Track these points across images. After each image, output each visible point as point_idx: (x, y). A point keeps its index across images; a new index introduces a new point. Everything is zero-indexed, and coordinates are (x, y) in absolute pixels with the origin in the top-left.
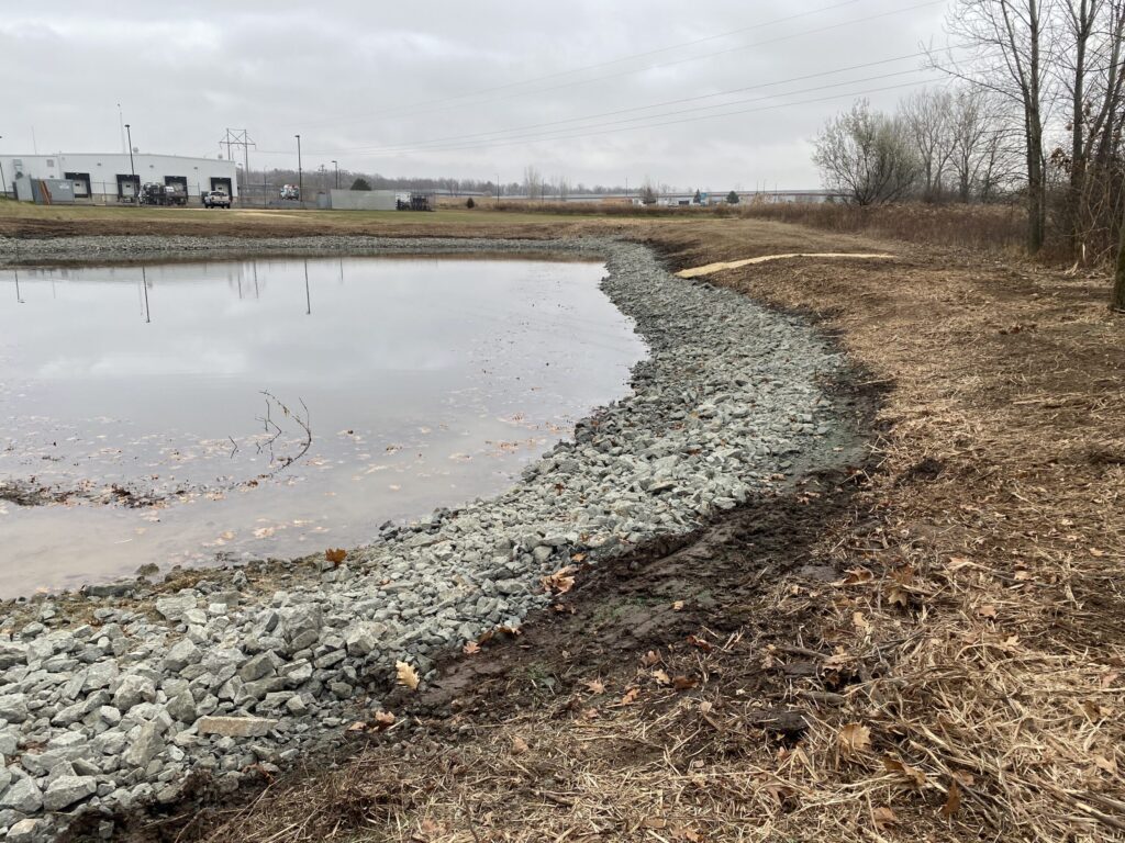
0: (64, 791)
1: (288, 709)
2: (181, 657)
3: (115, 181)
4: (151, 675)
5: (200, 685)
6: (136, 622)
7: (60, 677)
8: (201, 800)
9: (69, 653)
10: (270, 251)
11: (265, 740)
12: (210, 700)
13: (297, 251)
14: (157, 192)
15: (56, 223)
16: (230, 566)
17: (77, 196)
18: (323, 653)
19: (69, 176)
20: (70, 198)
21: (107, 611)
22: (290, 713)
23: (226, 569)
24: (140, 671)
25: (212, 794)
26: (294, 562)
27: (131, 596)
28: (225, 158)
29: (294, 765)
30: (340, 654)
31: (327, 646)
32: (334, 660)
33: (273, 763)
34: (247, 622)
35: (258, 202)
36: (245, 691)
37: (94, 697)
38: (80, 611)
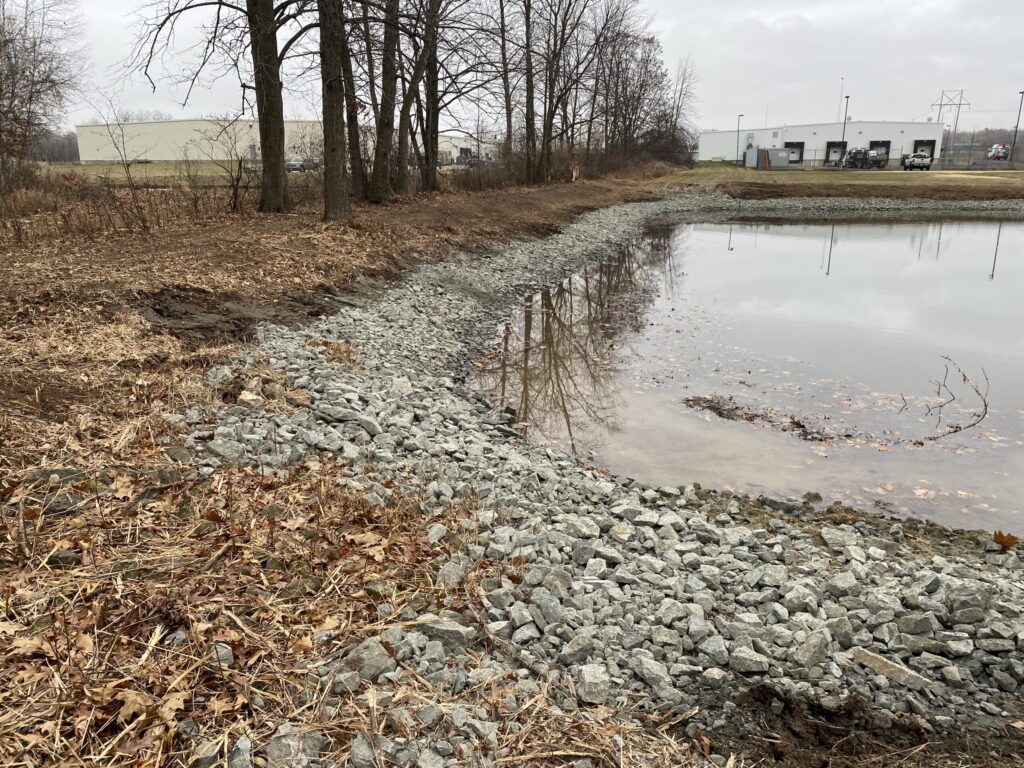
0: (746, 659)
1: (942, 674)
2: (843, 586)
3: (824, 147)
4: (816, 592)
5: (858, 618)
6: (802, 540)
7: (743, 565)
8: (856, 721)
9: (750, 547)
10: (964, 213)
11: (918, 695)
12: (865, 635)
13: (995, 214)
14: (860, 156)
15: (771, 186)
16: (888, 516)
17: (791, 162)
18: (987, 636)
19: (788, 145)
20: (785, 164)
21: (780, 523)
22: (943, 679)
23: (883, 517)
24: (807, 585)
25: (867, 722)
26: (954, 531)
27: (798, 516)
28: (934, 120)
29: (949, 734)
30: (1008, 644)
31: (993, 630)
32: (1000, 648)
33: (928, 721)
34: (905, 575)
35: (960, 163)
36: (900, 640)
37: (768, 592)
38: (757, 515)
